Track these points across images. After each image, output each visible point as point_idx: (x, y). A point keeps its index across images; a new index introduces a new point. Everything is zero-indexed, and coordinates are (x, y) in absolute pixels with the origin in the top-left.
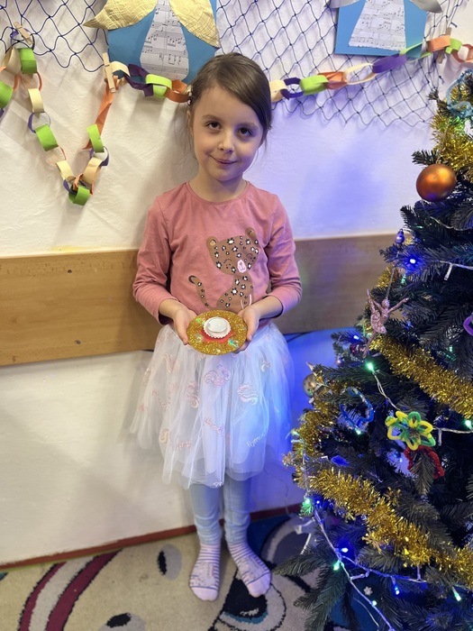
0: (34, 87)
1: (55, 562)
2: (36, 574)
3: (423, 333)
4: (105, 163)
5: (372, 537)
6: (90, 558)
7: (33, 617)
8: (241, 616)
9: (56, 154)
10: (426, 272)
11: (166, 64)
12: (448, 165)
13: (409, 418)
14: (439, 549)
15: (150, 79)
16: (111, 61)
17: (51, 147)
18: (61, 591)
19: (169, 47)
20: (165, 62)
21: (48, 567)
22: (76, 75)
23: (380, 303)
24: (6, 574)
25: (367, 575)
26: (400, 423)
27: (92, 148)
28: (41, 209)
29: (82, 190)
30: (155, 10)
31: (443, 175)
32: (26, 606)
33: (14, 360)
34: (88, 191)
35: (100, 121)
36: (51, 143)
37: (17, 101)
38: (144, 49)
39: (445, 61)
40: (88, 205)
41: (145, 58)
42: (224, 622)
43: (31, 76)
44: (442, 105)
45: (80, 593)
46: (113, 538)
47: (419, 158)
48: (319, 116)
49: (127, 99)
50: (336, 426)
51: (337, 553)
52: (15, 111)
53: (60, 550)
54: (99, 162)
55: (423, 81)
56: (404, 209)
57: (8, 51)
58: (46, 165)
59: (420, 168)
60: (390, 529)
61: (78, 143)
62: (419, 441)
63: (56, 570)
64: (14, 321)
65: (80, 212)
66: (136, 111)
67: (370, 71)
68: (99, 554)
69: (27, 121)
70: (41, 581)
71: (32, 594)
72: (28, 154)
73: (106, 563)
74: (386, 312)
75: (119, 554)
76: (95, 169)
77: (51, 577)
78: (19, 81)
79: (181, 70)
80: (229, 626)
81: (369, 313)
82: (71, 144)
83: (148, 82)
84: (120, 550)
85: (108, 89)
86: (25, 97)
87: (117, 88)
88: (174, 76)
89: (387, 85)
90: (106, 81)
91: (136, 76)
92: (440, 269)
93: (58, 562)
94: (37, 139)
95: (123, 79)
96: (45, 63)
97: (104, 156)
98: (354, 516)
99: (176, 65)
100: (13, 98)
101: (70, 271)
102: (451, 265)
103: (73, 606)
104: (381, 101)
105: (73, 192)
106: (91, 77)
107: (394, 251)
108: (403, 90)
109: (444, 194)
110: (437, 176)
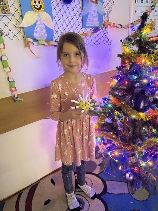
1: (19, 193)
6: (30, 188)
18: (25, 201)
19: (41, 31)
24: (5, 202)
30: (37, 21)
38: (35, 32)
41: (35, 35)
63: (21, 195)
79: (45, 37)
84: (39, 183)
88: (43, 39)
103: (31, 203)
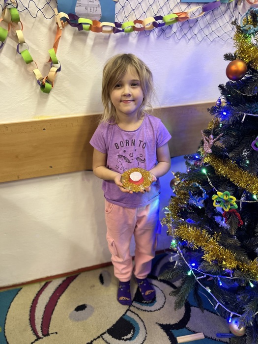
0: (19, 29)
1: (47, 281)
2: (37, 287)
3: (231, 152)
4: (59, 70)
5: (207, 257)
6: (64, 278)
7: (37, 308)
8: (143, 303)
9: (33, 66)
10: (231, 119)
11: (89, 12)
12: (242, 60)
13: (224, 195)
14: (241, 261)
15: (81, 20)
16: (59, 12)
17: (30, 62)
18: (50, 295)
19: (90, 3)
20: (89, 11)
21: (43, 283)
22: (41, 21)
23: (209, 137)
24: (21, 288)
25: (205, 276)
26: (220, 198)
27: (52, 62)
28: (26, 96)
29: (47, 85)
31: (240, 65)
32: (32, 303)
33: (18, 178)
34: (51, 85)
35: (55, 46)
36: (30, 60)
37: (10, 37)
38: (77, 5)
39: (242, 4)
40: (52, 93)
41: (78, 10)
42: (134, 306)
43: (17, 23)
44: (238, 27)
45: (60, 295)
46: (75, 268)
47: (227, 57)
48: (174, 38)
49: (68, 33)
50: (188, 204)
51: (190, 267)
52: (9, 43)
53: (49, 275)
54: (56, 69)
55: (230, 16)
56: (220, 86)
57: (3, 10)
58: (27, 72)
59: (228, 62)
60: (216, 252)
61: (44, 60)
62: (229, 206)
63: (47, 285)
64: (17, 157)
65: (47, 98)
66: (73, 39)
67: (201, 11)
68: (69, 276)
69: (16, 48)
70: (40, 291)
71: (35, 297)
72: (18, 66)
73: (73, 280)
74: (212, 141)
75: (79, 276)
76: (54, 73)
77: (45, 288)
78: (11, 26)
79: (97, 15)
80: (137, 308)
81: (203, 142)
82: (40, 60)
83: (79, 22)
84: (80, 274)
85: (58, 28)
86: (15, 35)
87: (63, 27)
88: (94, 19)
89: (211, 19)
90: (57, 24)
91: (73, 20)
92: (239, 117)
93: (49, 281)
94: (22, 58)
95: (66, 22)
96: (24, 15)
97: (58, 66)
98: (197, 247)
99: (94, 13)
100: (8, 36)
101: (44, 129)
102: (245, 114)
103: (57, 302)
104: (208, 27)
105: (43, 86)
106: (49, 22)
107: (215, 109)
108: (220, 21)
109: (241, 76)
110: (237, 67)
